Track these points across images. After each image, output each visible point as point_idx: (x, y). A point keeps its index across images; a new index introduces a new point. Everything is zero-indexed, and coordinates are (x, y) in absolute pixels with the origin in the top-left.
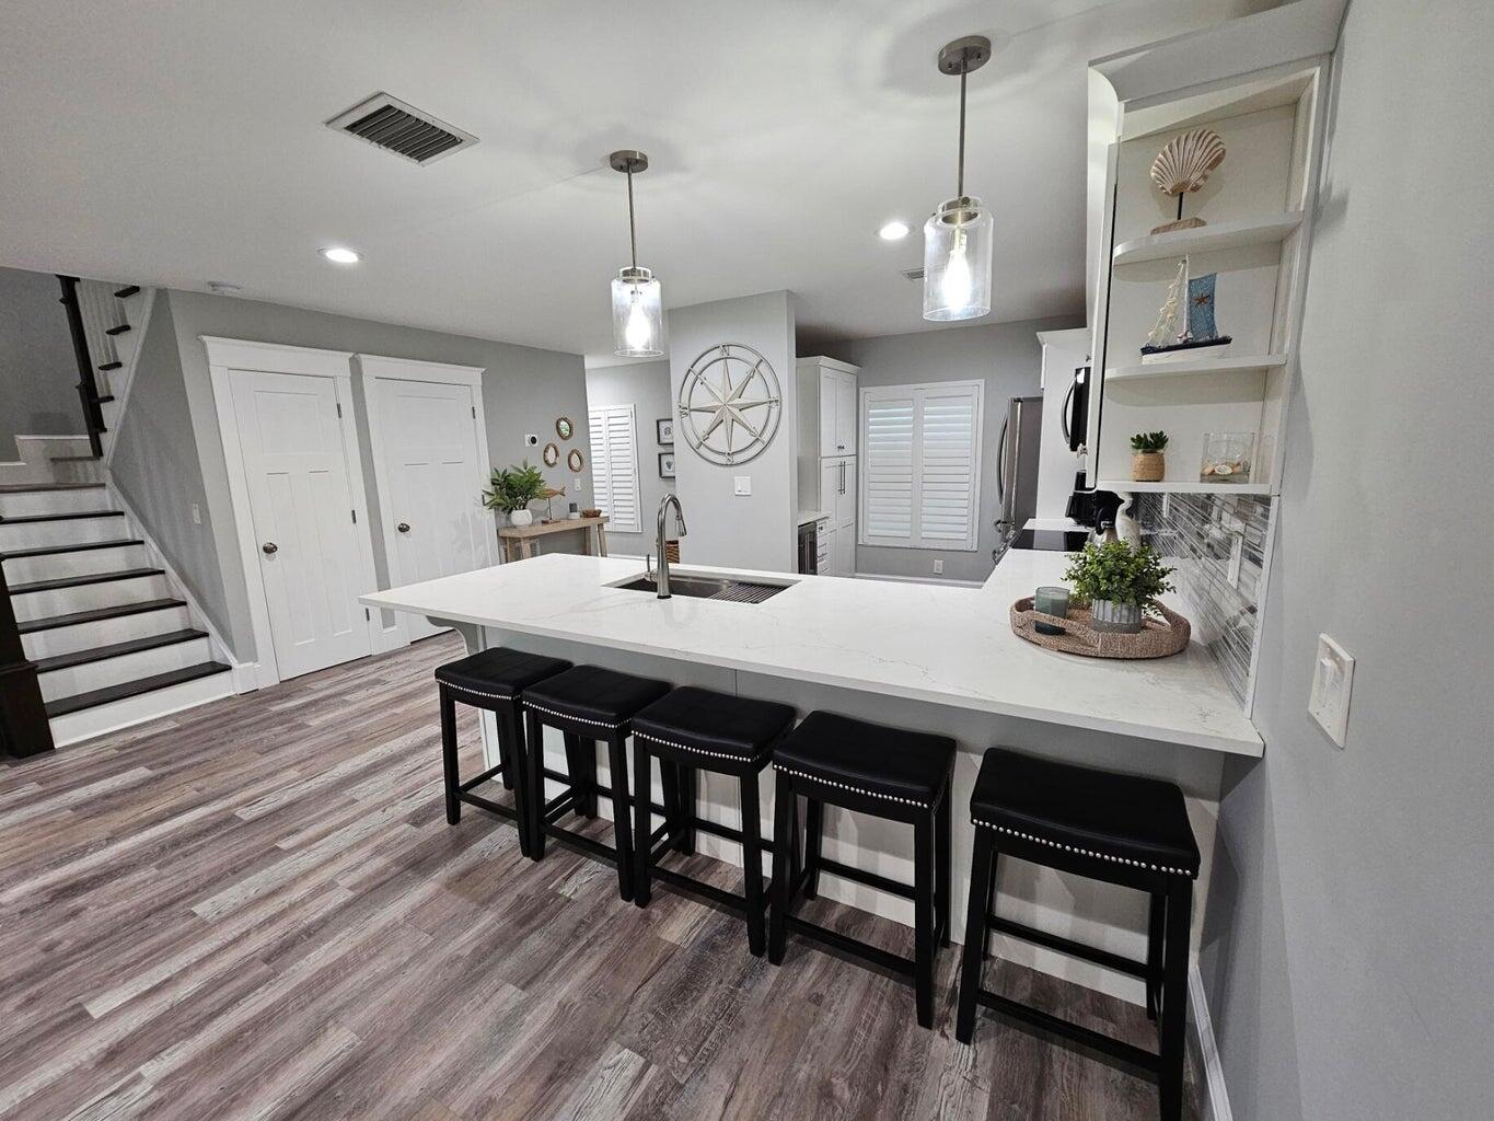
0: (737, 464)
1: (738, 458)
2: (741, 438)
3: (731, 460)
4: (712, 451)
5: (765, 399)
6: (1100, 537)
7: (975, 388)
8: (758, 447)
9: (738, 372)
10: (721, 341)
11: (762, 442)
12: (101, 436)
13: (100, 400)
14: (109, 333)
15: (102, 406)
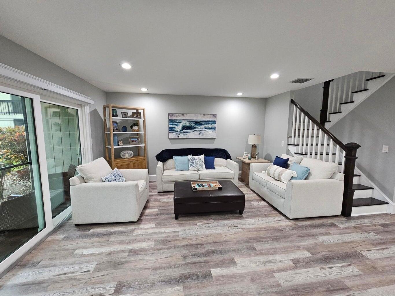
12: (326, 123)
13: (330, 114)
14: (352, 93)
15: (331, 115)
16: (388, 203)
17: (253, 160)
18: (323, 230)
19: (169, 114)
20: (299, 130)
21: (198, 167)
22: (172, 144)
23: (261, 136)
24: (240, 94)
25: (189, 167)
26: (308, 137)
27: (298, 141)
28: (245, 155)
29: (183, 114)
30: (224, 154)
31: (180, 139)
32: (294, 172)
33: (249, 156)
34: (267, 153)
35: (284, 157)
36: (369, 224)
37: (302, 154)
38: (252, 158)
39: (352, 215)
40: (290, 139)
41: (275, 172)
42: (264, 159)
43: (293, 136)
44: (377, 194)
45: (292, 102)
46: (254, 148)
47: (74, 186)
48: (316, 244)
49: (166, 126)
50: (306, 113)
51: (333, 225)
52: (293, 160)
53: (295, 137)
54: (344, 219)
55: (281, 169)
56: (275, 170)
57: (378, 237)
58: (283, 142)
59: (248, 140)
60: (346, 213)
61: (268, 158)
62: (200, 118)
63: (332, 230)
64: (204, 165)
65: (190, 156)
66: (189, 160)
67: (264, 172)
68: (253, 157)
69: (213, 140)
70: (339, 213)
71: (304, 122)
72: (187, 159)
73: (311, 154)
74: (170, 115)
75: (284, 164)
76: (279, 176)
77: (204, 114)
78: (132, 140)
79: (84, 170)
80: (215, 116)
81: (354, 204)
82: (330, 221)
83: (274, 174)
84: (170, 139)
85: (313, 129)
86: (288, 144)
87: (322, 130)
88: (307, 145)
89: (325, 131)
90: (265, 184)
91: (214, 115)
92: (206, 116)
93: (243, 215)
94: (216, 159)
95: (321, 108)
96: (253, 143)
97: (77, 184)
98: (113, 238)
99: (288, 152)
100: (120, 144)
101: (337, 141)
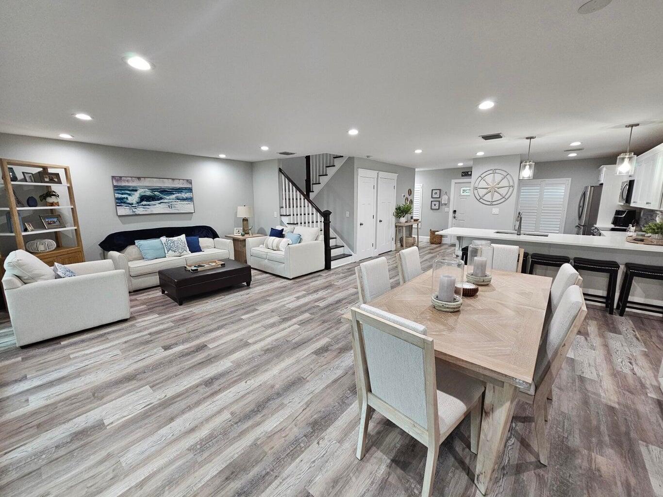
0: (495, 205)
1: (494, 203)
2: (497, 197)
3: (492, 204)
4: (485, 201)
5: (508, 185)
6: (632, 228)
7: (568, 181)
8: (504, 199)
9: (498, 177)
10: (493, 168)
11: (505, 198)
12: (310, 193)
13: (312, 184)
14: (326, 167)
15: (314, 185)
16: (351, 255)
17: (246, 236)
18: (313, 280)
19: (113, 177)
20: (289, 199)
21: (180, 251)
22: (124, 223)
23: (252, 207)
24: (222, 156)
25: (166, 252)
26: (297, 207)
27: (290, 211)
28: (236, 231)
29: (139, 178)
30: (210, 233)
31: (139, 215)
32: (289, 239)
33: (241, 231)
34: (259, 228)
35: (279, 228)
36: (341, 270)
37: (294, 224)
38: (246, 234)
39: (332, 268)
40: (282, 209)
41: (273, 243)
42: (257, 233)
43: (284, 207)
44: (346, 250)
45: (280, 170)
46: (245, 222)
47: (14, 290)
48: (309, 287)
49: (110, 196)
50: (294, 184)
51: (319, 275)
52: (287, 230)
53: (286, 207)
54: (327, 271)
55: (277, 239)
56: (273, 241)
57: (343, 275)
58: (275, 213)
59: (237, 212)
60: (328, 267)
61: (262, 232)
62: (167, 184)
63: (319, 278)
64: (188, 248)
65: (163, 239)
66: (163, 243)
67: (262, 246)
68: (246, 232)
69: (191, 215)
70: (324, 268)
71: (293, 192)
72: (160, 243)
73: (301, 223)
74: (115, 179)
75: (279, 234)
76: (277, 247)
77: (173, 179)
78: (47, 220)
79: (25, 265)
80: (190, 182)
81: (332, 259)
82: (318, 274)
83: (272, 245)
84: (120, 216)
85: (301, 199)
86: (281, 215)
87: (307, 200)
88: (297, 215)
89: (310, 201)
90: (265, 256)
91: (187, 180)
92: (176, 181)
93: (250, 286)
94: (200, 239)
95: (306, 178)
96: (244, 216)
97: (19, 286)
98: (110, 337)
99: (282, 223)
100: (29, 228)
101: (318, 210)
